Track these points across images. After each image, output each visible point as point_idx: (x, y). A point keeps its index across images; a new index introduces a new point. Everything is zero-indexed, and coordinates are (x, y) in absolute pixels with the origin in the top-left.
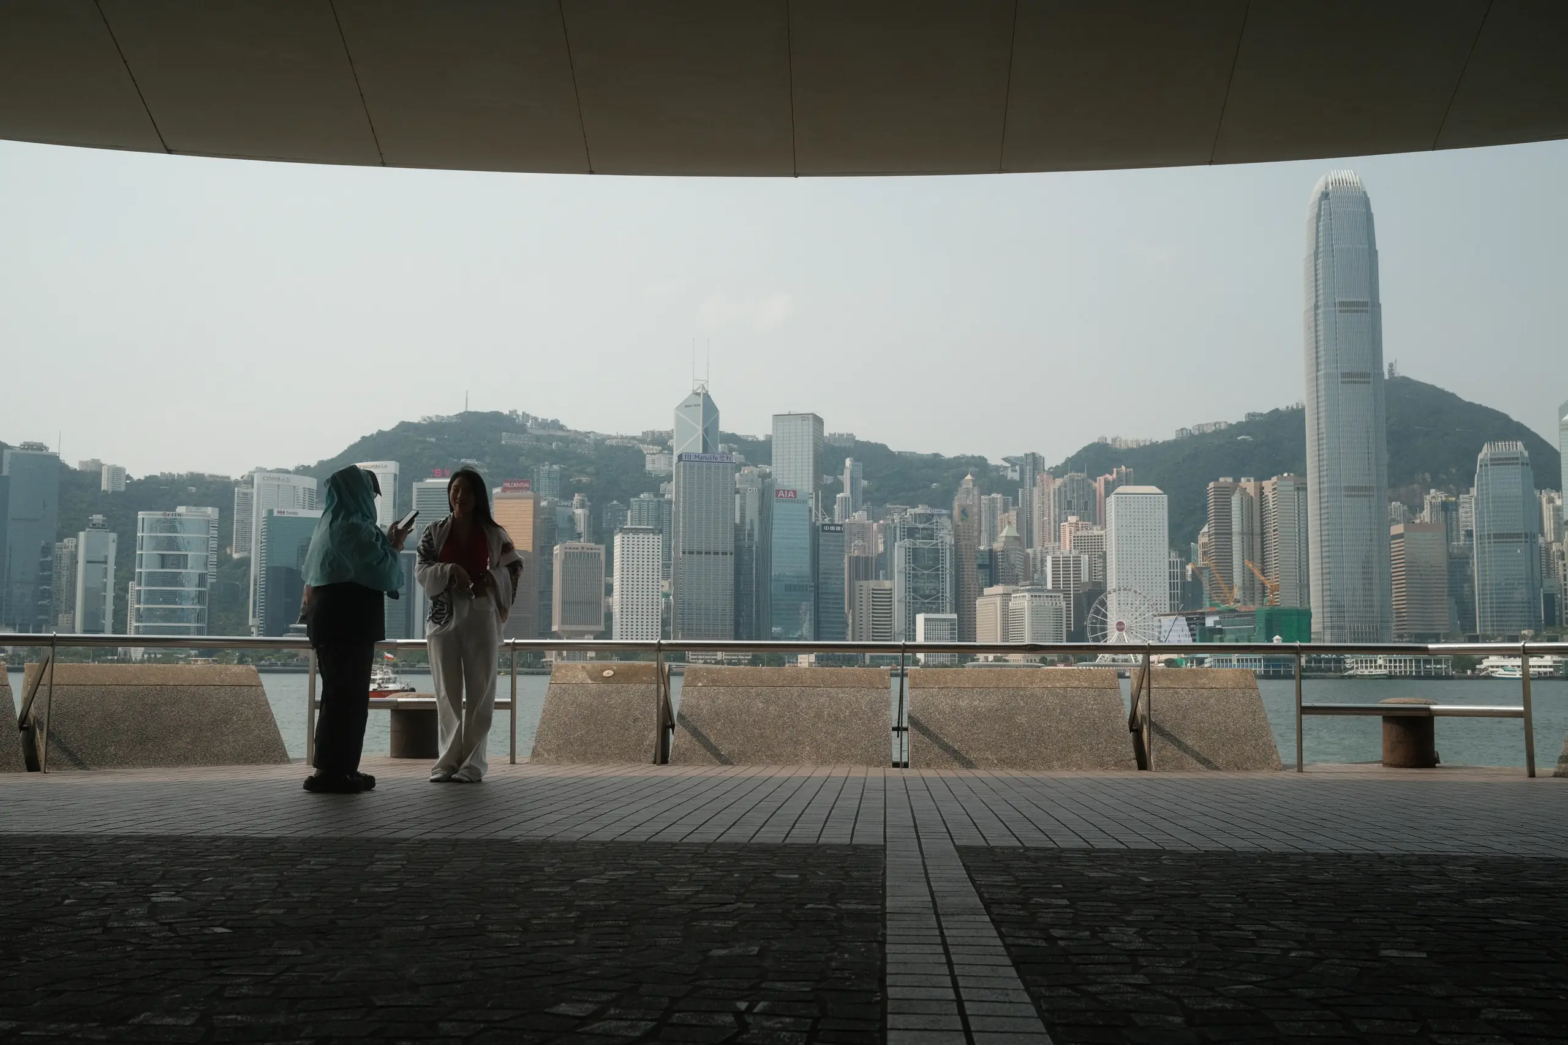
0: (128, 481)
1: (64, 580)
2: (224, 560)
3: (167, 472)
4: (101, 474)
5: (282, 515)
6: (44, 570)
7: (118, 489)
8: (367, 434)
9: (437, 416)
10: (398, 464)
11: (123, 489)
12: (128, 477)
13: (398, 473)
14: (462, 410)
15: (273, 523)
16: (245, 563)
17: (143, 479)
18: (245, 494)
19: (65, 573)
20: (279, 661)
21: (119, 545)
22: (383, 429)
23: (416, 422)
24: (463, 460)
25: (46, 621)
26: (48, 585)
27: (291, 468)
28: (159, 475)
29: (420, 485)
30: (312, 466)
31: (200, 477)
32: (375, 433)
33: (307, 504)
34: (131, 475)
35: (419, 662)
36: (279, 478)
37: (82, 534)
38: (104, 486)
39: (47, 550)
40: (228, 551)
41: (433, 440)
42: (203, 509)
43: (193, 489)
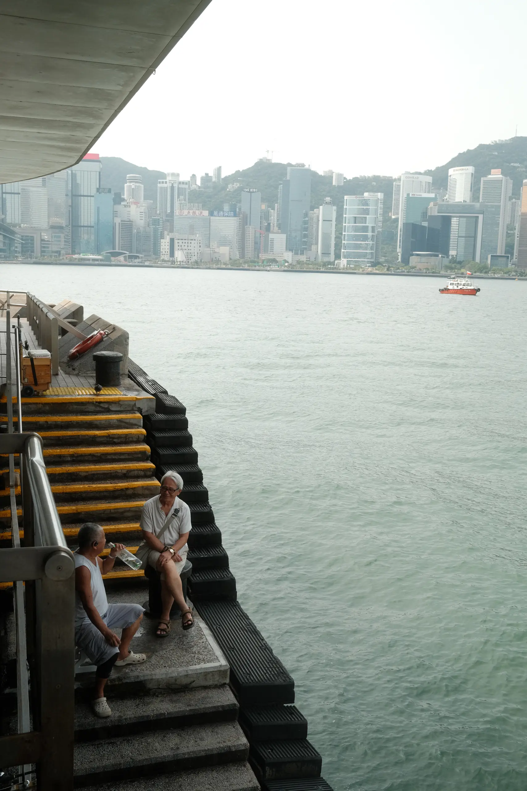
0: (345, 180)
1: (314, 229)
2: (386, 219)
3: (363, 176)
4: (332, 177)
5: (414, 196)
6: (305, 224)
7: (340, 185)
8: (462, 152)
9: (499, 140)
10: (474, 168)
11: (342, 184)
12: (345, 178)
13: (474, 173)
14: (513, 136)
15: (409, 200)
16: (396, 220)
17: (351, 179)
18: (398, 185)
19: (315, 226)
20: (406, 270)
21: (337, 212)
22: (470, 149)
23: (488, 144)
24: (512, 164)
25: (306, 249)
26: (306, 231)
27: (422, 171)
28: (359, 177)
29: (485, 179)
30: (433, 170)
31: (379, 177)
32: (466, 151)
33: (427, 191)
34: (346, 177)
35: (475, 272)
36: (413, 177)
37: (321, 207)
38: (334, 183)
39: (306, 215)
40: (390, 215)
41: (496, 153)
42: (376, 194)
43: (375, 183)
